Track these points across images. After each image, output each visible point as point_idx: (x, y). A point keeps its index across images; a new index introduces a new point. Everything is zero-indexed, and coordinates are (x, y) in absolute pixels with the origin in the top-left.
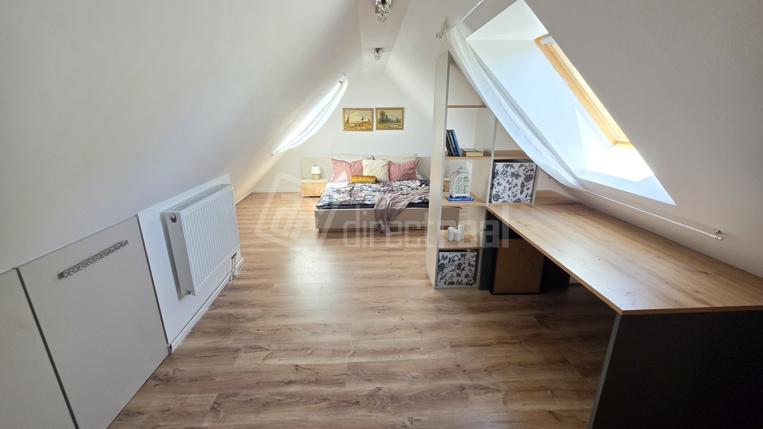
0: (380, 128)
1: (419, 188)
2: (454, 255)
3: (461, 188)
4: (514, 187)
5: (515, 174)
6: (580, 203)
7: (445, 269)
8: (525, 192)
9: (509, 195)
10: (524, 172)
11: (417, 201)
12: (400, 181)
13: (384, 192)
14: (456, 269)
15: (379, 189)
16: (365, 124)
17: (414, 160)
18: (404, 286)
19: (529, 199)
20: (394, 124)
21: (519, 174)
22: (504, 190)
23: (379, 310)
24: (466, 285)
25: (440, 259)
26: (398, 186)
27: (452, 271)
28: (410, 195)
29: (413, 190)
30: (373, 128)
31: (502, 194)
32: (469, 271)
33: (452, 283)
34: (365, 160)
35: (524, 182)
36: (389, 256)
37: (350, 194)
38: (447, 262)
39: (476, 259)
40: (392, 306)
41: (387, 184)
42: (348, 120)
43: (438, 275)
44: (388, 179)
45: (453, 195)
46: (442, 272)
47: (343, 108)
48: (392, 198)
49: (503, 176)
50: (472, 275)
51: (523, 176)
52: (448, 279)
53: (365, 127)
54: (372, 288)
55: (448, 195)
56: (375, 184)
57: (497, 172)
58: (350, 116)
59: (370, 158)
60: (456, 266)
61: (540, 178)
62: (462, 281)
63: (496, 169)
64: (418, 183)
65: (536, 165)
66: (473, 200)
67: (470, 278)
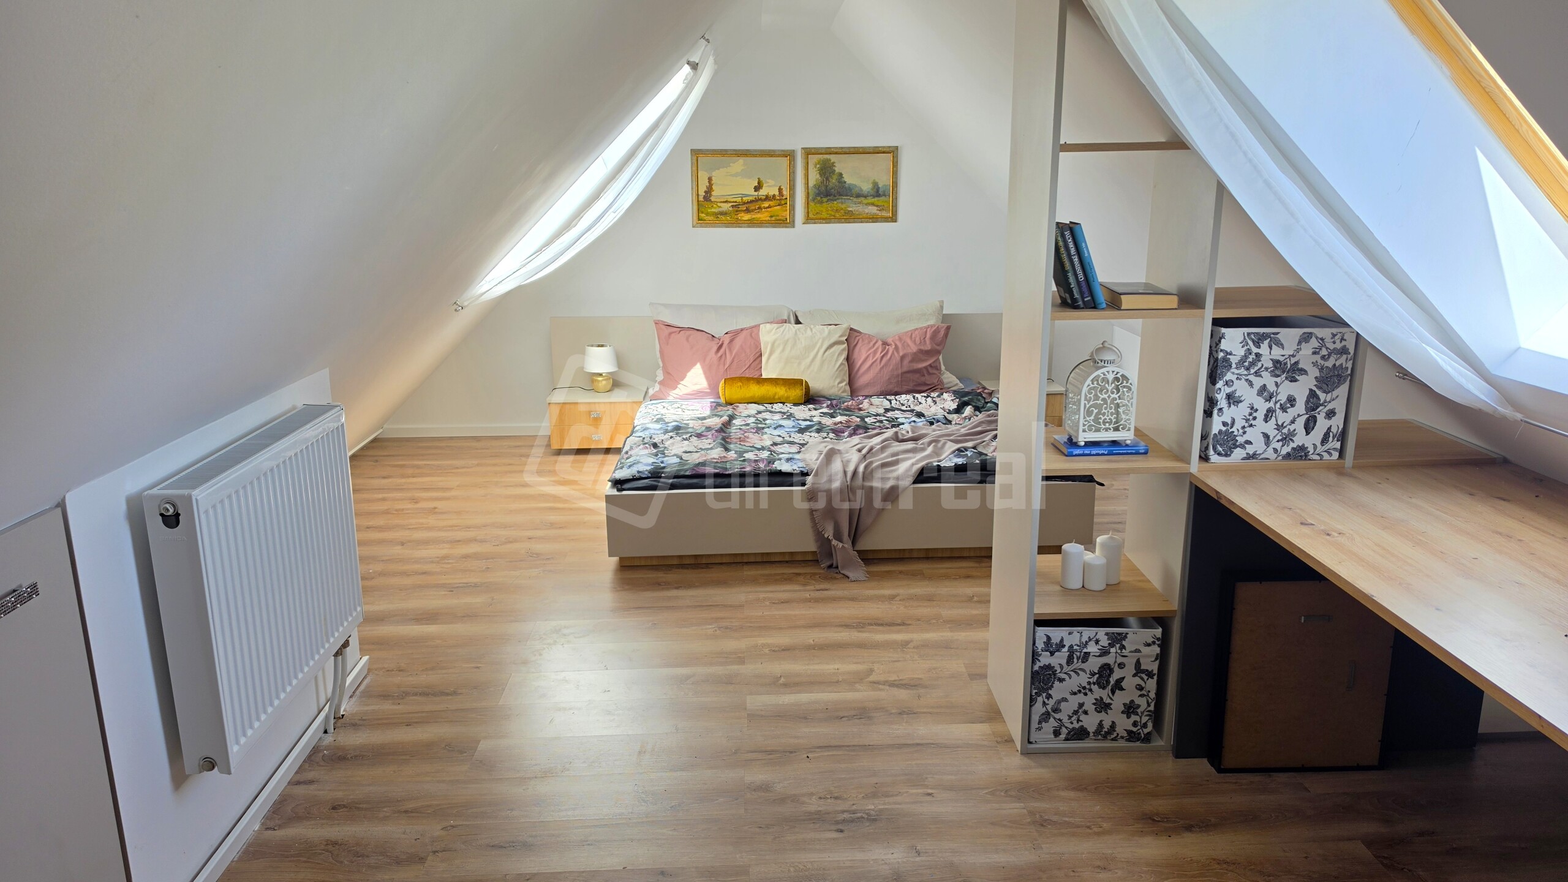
0: (819, 216)
1: (954, 417)
2: (1085, 639)
3: (1104, 414)
4: (1284, 409)
5: (1286, 364)
6: (1506, 461)
7: (1057, 683)
8: (1322, 424)
9: (1266, 436)
10: (1317, 358)
11: (948, 460)
12: (888, 397)
13: (837, 432)
14: (1094, 684)
15: (820, 423)
16: (766, 204)
17: (934, 325)
18: (918, 744)
19: (1335, 449)
20: (865, 201)
21: (1300, 366)
22: (1251, 417)
23: (837, 823)
24: (1128, 740)
25: (1039, 650)
26: (881, 411)
27: (1080, 691)
28: (926, 440)
29: (932, 423)
30: (794, 216)
31: (1244, 433)
32: (1140, 693)
33: (1080, 734)
34: (768, 326)
35: (1318, 392)
36: (862, 645)
37: (724, 439)
38: (1064, 662)
39: (1161, 650)
40: (881, 810)
41: (843, 406)
42: (709, 191)
43: (1031, 706)
44: (848, 388)
45: (1077, 437)
46: (1044, 695)
47: (692, 150)
48: (864, 451)
49: (1246, 373)
50: (1149, 705)
51: (1314, 372)
52: (1065, 720)
53: (766, 214)
54: (811, 752)
55: (1062, 438)
56: (802, 407)
57: (1226, 360)
58: (717, 176)
59: (786, 318)
60: (1093, 674)
61: (1371, 378)
62: (1113, 726)
63: (1222, 348)
64: (949, 402)
65: (1354, 335)
66: (1146, 453)
67: (1141, 718)
